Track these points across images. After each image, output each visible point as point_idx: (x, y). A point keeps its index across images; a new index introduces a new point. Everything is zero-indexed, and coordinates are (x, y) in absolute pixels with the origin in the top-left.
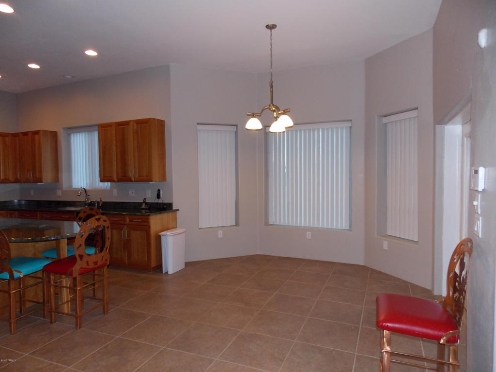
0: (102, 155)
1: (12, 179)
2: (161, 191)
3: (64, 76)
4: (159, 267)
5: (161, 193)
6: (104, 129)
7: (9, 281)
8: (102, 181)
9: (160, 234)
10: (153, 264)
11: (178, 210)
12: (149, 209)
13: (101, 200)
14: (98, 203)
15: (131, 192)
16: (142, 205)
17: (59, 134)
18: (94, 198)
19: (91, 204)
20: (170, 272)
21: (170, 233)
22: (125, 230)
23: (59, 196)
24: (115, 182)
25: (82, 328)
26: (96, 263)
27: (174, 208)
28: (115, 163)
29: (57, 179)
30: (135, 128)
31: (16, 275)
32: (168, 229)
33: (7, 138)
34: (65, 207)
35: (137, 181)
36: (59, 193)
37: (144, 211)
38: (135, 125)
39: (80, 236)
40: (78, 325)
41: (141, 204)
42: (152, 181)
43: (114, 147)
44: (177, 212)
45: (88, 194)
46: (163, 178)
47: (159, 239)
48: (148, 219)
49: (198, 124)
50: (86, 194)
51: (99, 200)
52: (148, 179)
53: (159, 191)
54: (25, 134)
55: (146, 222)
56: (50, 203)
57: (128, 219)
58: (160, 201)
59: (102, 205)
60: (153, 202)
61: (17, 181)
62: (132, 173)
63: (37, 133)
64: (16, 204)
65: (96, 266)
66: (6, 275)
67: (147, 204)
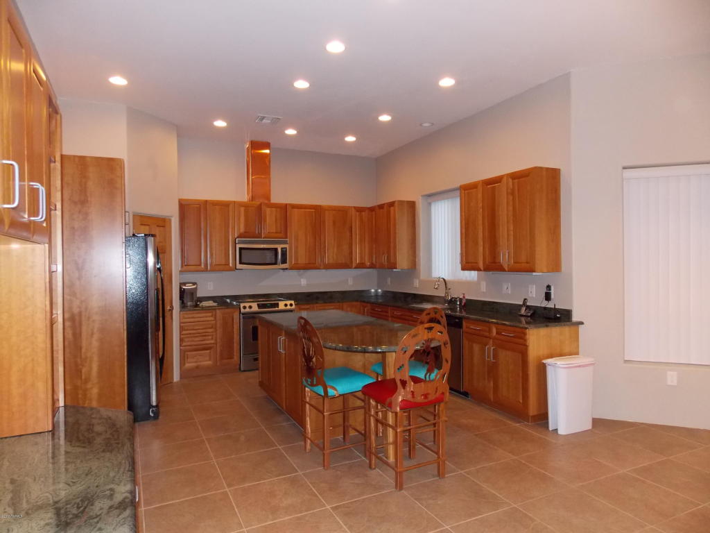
0: (464, 231)
1: (368, 264)
2: (552, 288)
3: (421, 125)
4: (542, 418)
5: (552, 291)
6: (467, 192)
7: (323, 397)
8: (463, 269)
9: (544, 361)
10: (533, 410)
11: (582, 323)
12: (531, 316)
13: (464, 297)
14: (461, 300)
15: (505, 287)
16: (520, 310)
17: (417, 205)
18: (456, 293)
19: (452, 302)
20: (561, 432)
21: (563, 363)
22: (490, 348)
23: (416, 287)
24: (481, 270)
25: (403, 491)
26: (426, 396)
27: (575, 318)
28: (481, 243)
29: (414, 265)
30: (511, 184)
31: (331, 392)
32: (561, 355)
33: (364, 213)
34: (421, 302)
35: (512, 270)
36: (416, 283)
37: (523, 319)
38: (510, 180)
39: (403, 352)
40: (399, 486)
41: (519, 307)
42: (535, 272)
43: (480, 218)
44: (580, 326)
45: (449, 287)
46: (555, 265)
47: (542, 370)
48: (525, 334)
49: (624, 168)
50: (446, 287)
51: (461, 297)
52: (528, 268)
53: (549, 287)
54: (381, 207)
55: (521, 338)
56: (407, 295)
57: (494, 331)
58: (550, 305)
59: (465, 303)
60: (539, 305)
61: (372, 266)
62: (504, 258)
63: (392, 204)
64: (373, 294)
65: (426, 401)
66: (320, 390)
67: (528, 307)
